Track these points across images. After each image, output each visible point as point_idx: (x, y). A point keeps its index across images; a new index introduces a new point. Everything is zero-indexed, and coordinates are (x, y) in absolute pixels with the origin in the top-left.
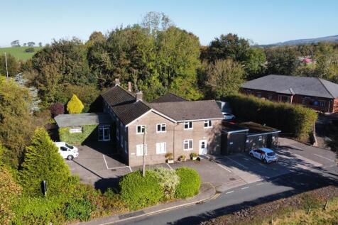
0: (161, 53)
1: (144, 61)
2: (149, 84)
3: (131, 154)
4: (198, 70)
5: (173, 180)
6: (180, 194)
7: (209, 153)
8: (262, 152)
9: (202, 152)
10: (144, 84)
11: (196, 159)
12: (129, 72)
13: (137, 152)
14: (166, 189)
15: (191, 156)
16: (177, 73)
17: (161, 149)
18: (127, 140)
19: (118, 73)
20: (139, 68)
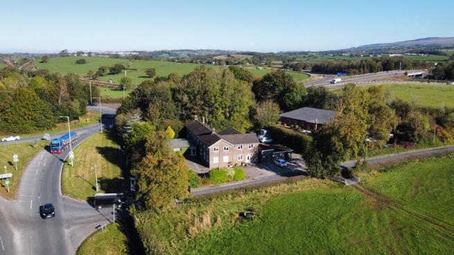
0: (224, 96)
1: (213, 102)
2: (216, 118)
3: (211, 162)
4: (250, 107)
5: (232, 173)
6: (235, 179)
7: (251, 162)
8: (279, 162)
9: (248, 161)
10: (213, 117)
11: (244, 165)
12: (202, 109)
13: (214, 161)
14: (229, 177)
15: (242, 163)
16: (235, 110)
17: (226, 159)
18: (209, 155)
19: (195, 110)
20: (209, 107)
